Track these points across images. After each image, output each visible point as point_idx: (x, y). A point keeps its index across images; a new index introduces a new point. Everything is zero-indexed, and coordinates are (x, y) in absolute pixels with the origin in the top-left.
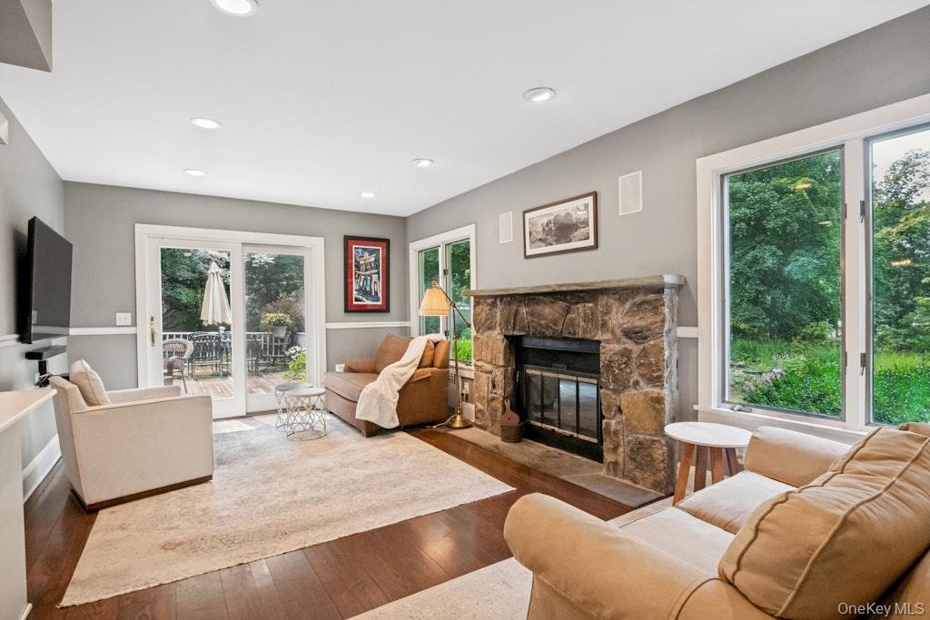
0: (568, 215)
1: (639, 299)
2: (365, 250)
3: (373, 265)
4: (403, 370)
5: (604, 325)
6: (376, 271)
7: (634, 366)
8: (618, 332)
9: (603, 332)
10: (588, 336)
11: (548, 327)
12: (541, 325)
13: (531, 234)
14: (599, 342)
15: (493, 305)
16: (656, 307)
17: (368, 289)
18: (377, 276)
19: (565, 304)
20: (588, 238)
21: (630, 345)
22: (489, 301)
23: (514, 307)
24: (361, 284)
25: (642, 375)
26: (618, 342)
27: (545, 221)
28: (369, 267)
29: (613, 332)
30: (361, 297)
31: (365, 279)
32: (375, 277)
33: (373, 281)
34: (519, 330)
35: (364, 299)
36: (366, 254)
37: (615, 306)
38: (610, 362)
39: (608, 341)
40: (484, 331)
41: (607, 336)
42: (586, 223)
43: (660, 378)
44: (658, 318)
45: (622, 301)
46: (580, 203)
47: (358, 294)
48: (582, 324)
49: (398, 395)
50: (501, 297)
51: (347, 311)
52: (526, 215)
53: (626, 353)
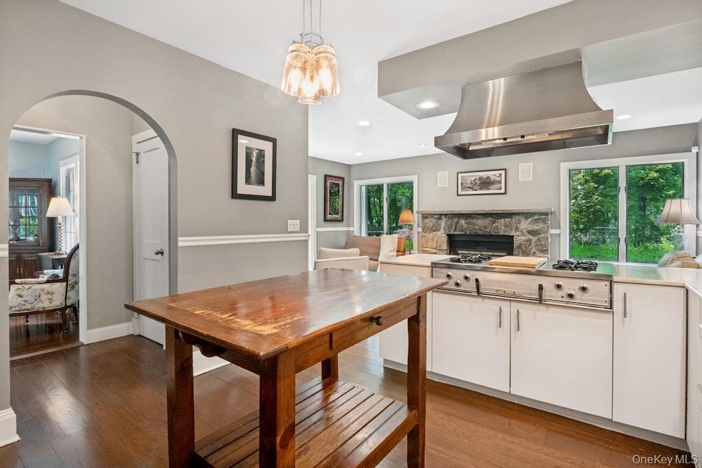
0: (488, 178)
1: (536, 217)
2: (334, 184)
3: (337, 193)
5: (517, 229)
6: (338, 196)
7: (533, 245)
8: (525, 231)
9: (516, 231)
10: (506, 234)
11: (480, 229)
12: (476, 229)
13: (462, 184)
14: (513, 236)
15: (440, 218)
16: (544, 221)
18: (338, 200)
19: (492, 219)
20: (501, 189)
21: (531, 237)
22: (436, 217)
23: (456, 220)
25: (537, 250)
26: (524, 236)
27: (473, 179)
28: (335, 194)
29: (521, 232)
30: (331, 213)
31: (333, 202)
34: (459, 231)
36: (334, 186)
37: (523, 221)
38: (521, 244)
39: (518, 236)
40: (430, 232)
41: (518, 233)
42: (500, 182)
43: (546, 250)
44: (546, 226)
45: (526, 218)
46: (497, 173)
48: (503, 228)
50: (446, 215)
51: (324, 220)
52: (459, 174)
53: (529, 241)
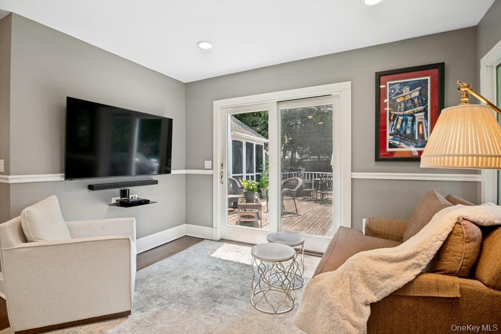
2: (405, 84)
3: (416, 101)
4: (387, 268)
6: (421, 108)
17: (408, 132)
18: (423, 114)
24: (398, 126)
28: (409, 104)
30: (397, 143)
31: (405, 120)
32: (419, 117)
33: (417, 120)
35: (402, 145)
36: (406, 90)
47: (393, 139)
49: (367, 311)
51: (377, 159)
